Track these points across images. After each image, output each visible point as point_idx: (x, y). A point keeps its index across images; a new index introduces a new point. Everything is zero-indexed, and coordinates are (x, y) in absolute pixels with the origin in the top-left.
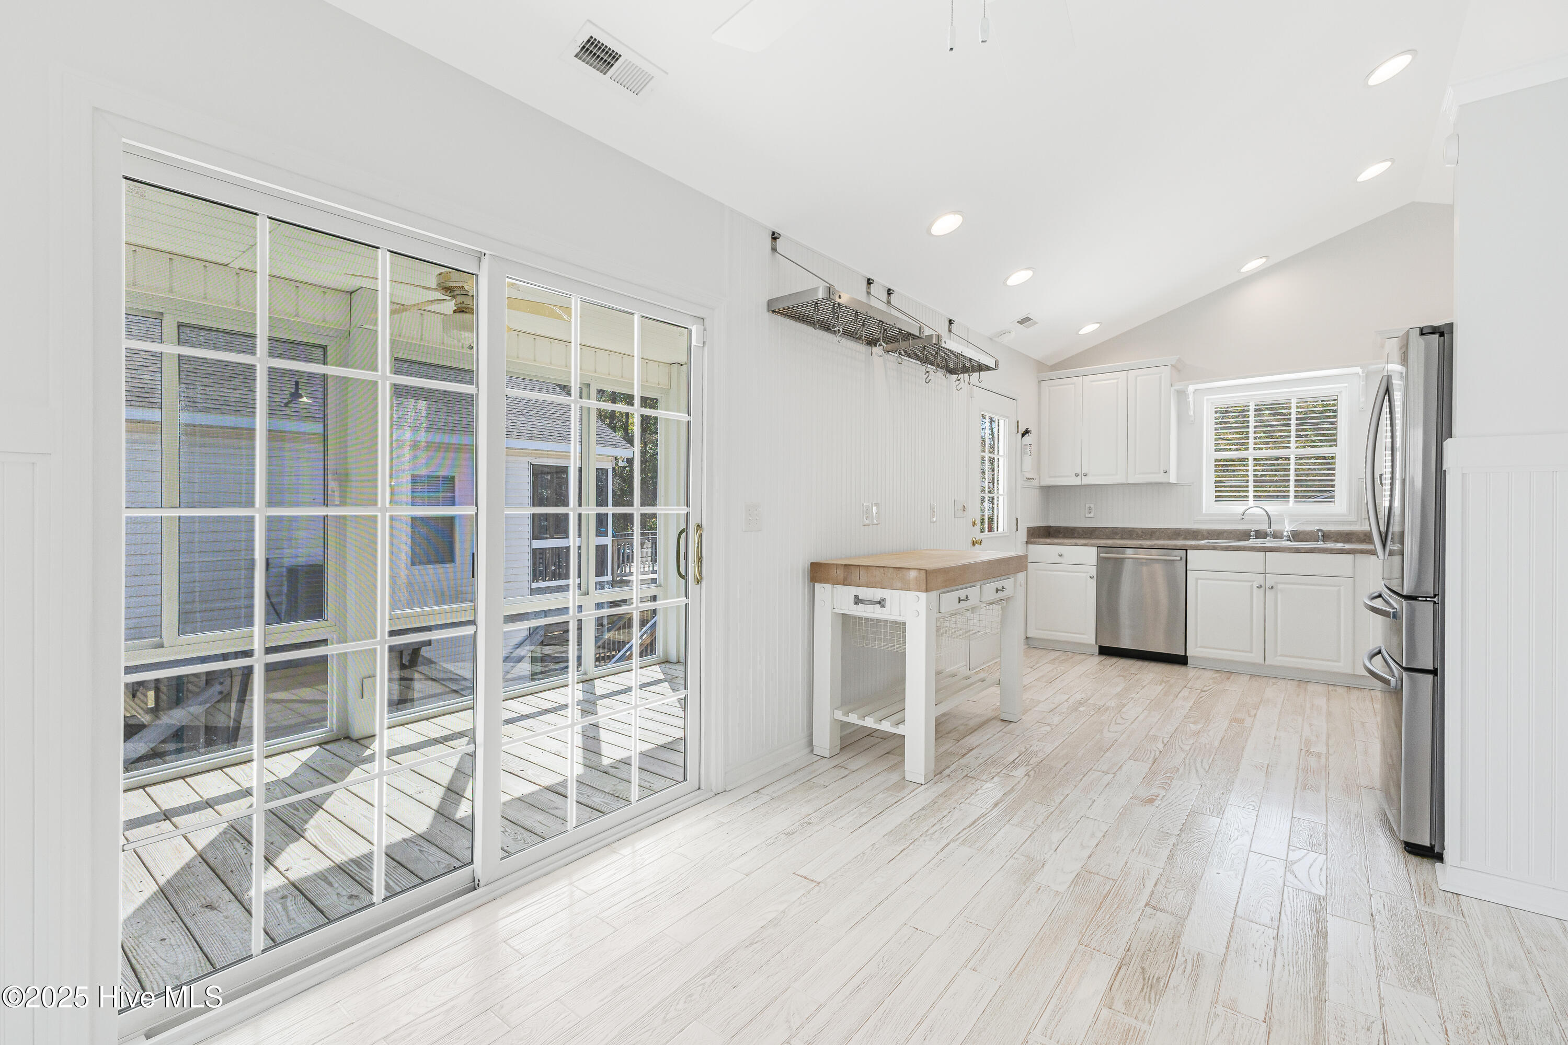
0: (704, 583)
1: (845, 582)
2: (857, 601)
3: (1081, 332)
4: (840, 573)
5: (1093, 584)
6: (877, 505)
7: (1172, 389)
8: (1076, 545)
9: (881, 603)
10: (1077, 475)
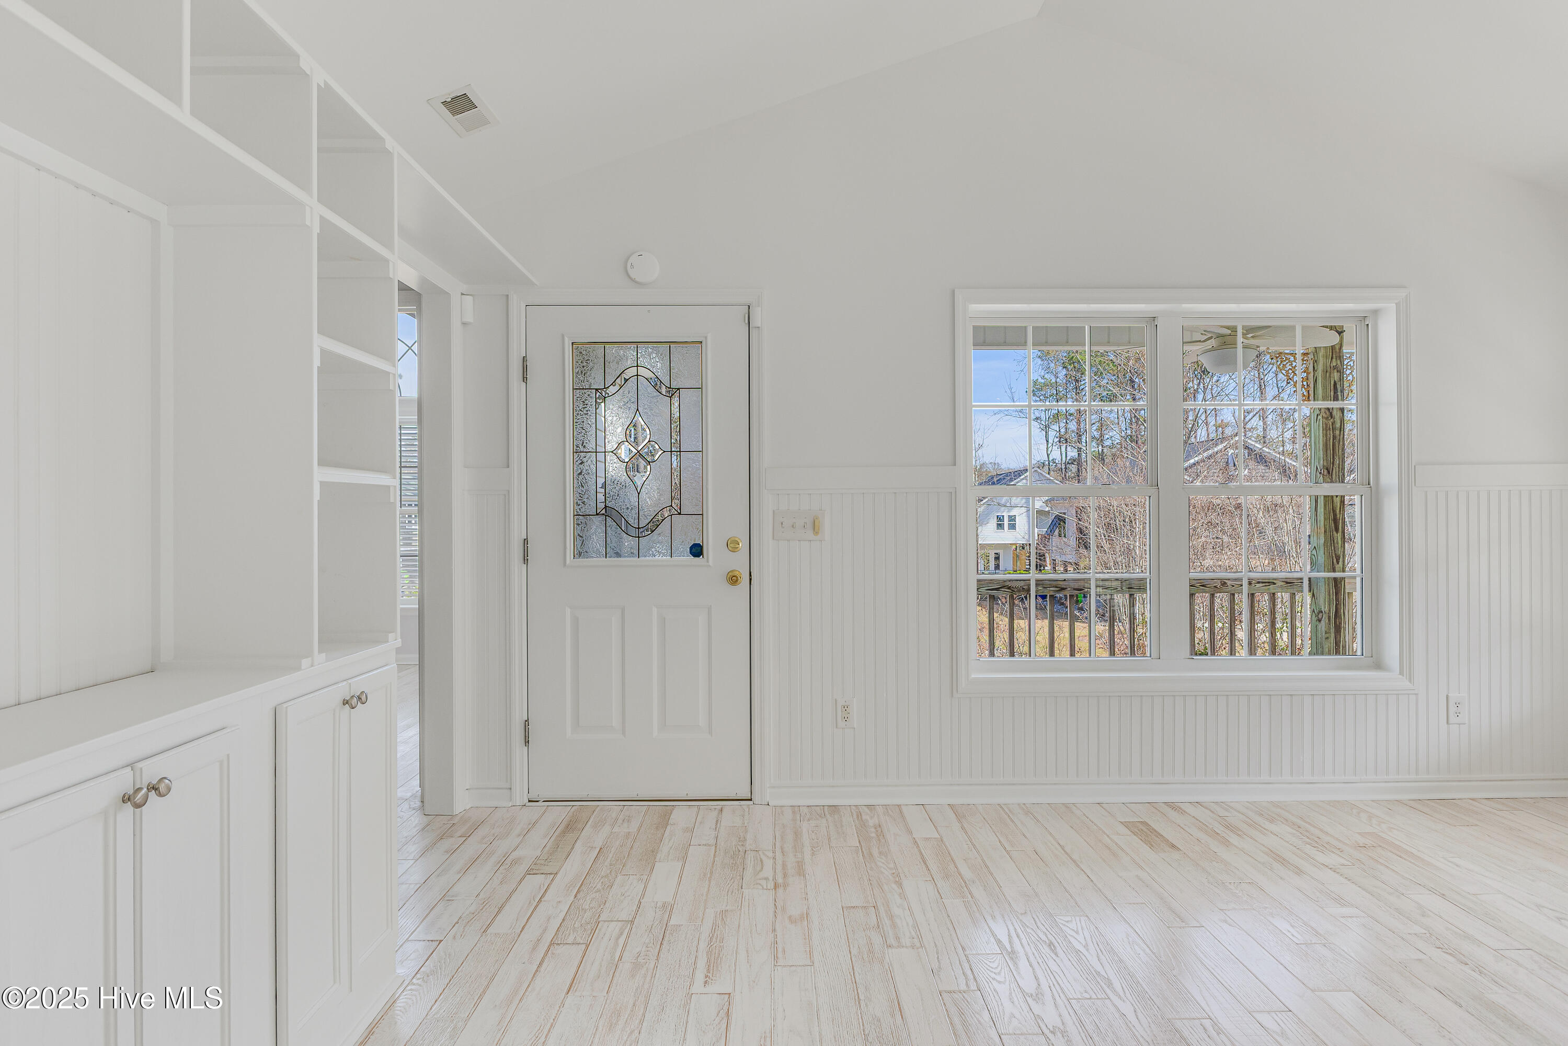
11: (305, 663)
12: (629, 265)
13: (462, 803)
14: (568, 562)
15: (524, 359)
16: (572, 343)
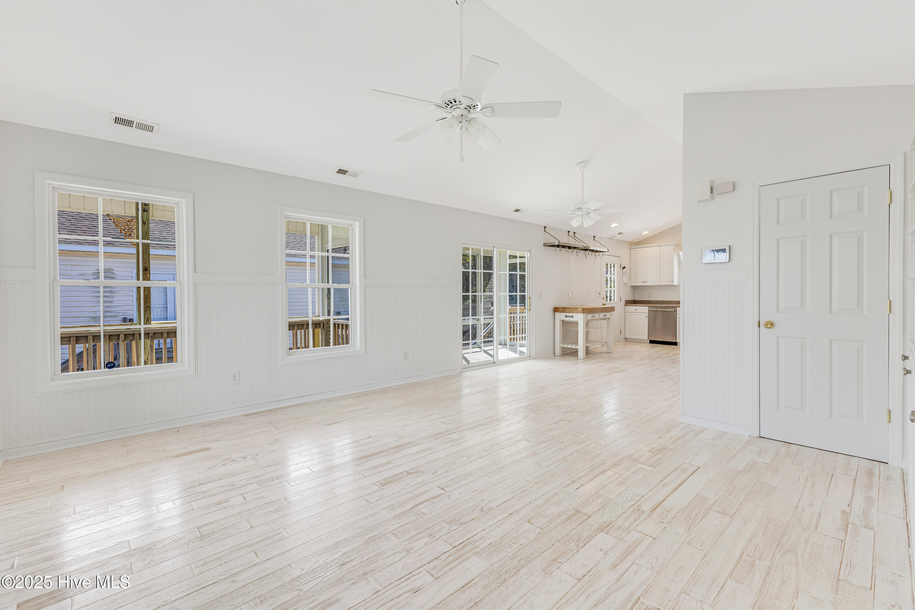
0: (531, 310)
1: (563, 312)
2: (566, 316)
3: (643, 234)
4: (562, 310)
5: (647, 319)
6: (571, 293)
7: (675, 253)
8: (641, 306)
9: (572, 317)
10: (643, 282)
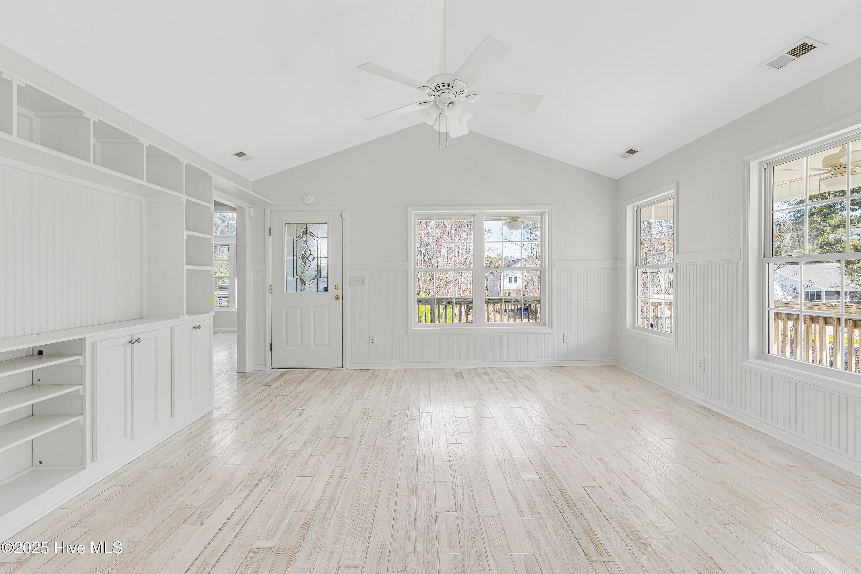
11: (181, 317)
12: (303, 198)
13: (249, 369)
14: (284, 292)
15: (270, 228)
16: (286, 223)
